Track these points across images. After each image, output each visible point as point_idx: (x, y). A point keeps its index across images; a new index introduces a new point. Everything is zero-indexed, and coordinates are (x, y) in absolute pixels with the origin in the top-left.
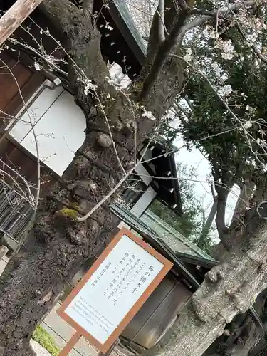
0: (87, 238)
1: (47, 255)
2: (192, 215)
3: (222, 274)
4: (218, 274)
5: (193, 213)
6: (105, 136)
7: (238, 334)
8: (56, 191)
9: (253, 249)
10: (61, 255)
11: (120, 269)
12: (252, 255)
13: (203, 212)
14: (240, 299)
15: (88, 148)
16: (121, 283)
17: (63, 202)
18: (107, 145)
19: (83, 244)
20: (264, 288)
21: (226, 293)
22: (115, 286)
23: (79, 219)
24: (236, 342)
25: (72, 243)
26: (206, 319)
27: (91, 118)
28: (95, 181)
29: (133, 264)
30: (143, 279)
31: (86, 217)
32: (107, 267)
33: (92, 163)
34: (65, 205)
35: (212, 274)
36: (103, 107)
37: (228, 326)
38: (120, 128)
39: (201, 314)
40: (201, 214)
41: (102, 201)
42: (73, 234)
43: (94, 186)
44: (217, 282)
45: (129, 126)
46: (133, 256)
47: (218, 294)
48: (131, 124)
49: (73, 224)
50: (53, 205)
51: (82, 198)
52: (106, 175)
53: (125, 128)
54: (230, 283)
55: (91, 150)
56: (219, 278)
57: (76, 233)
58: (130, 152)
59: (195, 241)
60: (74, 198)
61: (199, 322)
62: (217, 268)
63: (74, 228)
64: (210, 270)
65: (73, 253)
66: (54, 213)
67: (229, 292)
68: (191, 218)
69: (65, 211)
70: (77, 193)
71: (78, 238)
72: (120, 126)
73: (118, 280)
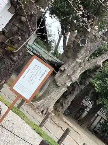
0: (18, 58)
1: (3, 66)
2: (51, 43)
3: (66, 68)
4: (64, 68)
5: (51, 42)
6: (24, 17)
7: (71, 90)
8: (5, 40)
9: (77, 57)
10: (8, 66)
11: (34, 71)
12: (77, 60)
13: (55, 41)
14: (73, 77)
15: (17, 22)
16: (34, 77)
17: (8, 44)
18: (24, 21)
19: (17, 61)
20: (82, 73)
21: (68, 75)
22: (32, 78)
23: (15, 51)
24: (70, 93)
25: (13, 61)
26: (60, 85)
27: (17, 10)
28: (20, 36)
29: (38, 69)
30: (43, 75)
31: (17, 51)
32: (28, 71)
33: (19, 29)
34: (8, 46)
35: (62, 68)
36: (23, 6)
37: (68, 88)
38: (29, 14)
39: (58, 83)
40: (54, 42)
41: (24, 44)
42: (12, 57)
43: (20, 38)
44: (64, 71)
45: (33, 13)
46: (39, 66)
47: (64, 75)
48: (34, 12)
49: (13, 53)
50: (4, 45)
51: (16, 43)
52: (24, 34)
53: (31, 14)
54: (69, 71)
55: (18, 23)
56: (65, 70)
57: (14, 57)
58: (33, 23)
59: (52, 53)
60: (12, 43)
61: (57, 86)
62: (64, 66)
63: (13, 55)
64: (61, 66)
65: (13, 64)
66: (4, 49)
67: (69, 74)
68: (51, 44)
69: (9, 48)
70: (13, 40)
71: (15, 59)
72: (30, 13)
73: (33, 76)
